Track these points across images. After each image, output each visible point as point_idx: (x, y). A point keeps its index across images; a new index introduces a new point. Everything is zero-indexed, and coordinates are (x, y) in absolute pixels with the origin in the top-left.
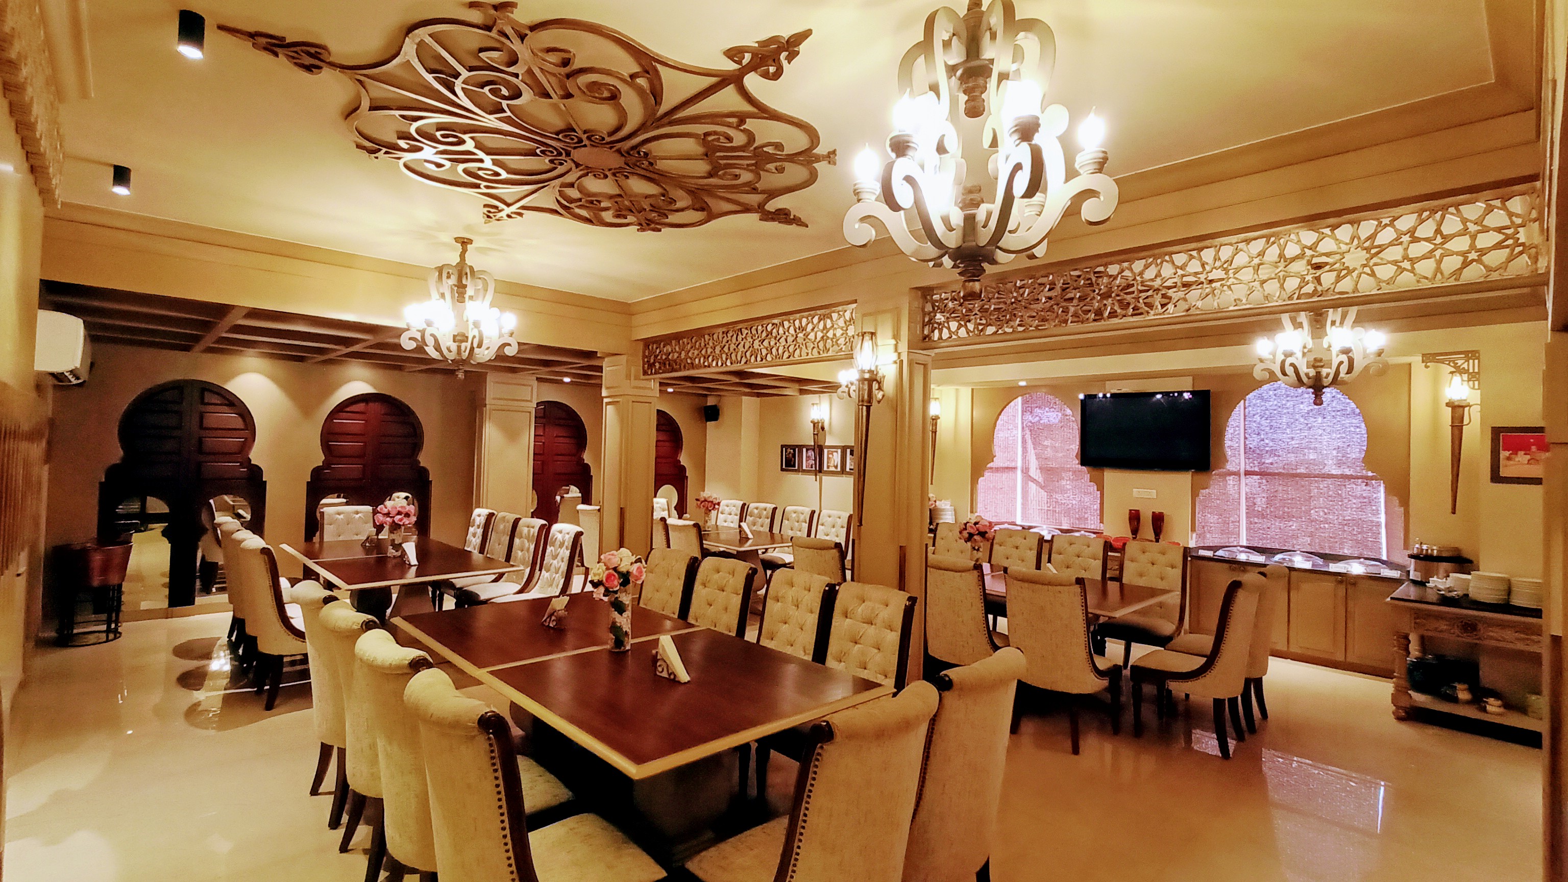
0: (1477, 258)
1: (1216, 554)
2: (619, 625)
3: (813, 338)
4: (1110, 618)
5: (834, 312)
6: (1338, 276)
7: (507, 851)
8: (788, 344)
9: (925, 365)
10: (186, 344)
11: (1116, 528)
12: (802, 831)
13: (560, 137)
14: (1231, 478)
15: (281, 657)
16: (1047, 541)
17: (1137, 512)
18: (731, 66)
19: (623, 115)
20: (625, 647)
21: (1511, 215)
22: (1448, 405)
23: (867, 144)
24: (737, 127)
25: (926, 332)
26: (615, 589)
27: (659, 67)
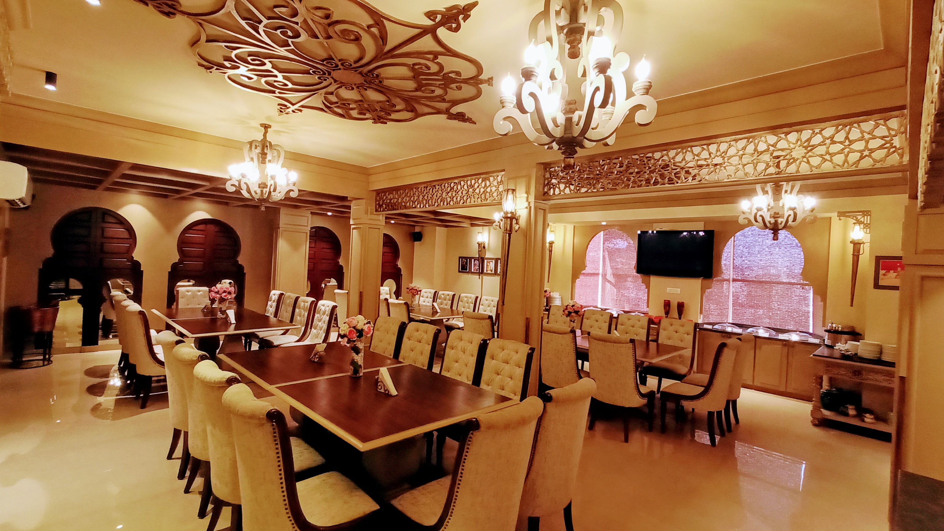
0: (868, 154)
1: (714, 327)
2: (356, 361)
3: (478, 192)
4: (650, 363)
5: (491, 176)
6: (788, 163)
7: (283, 492)
8: (463, 195)
9: (544, 210)
10: (93, 185)
11: (656, 311)
12: (460, 482)
13: (325, 63)
14: (725, 283)
15: (150, 377)
16: (615, 318)
17: (669, 301)
18: (429, 23)
19: (363, 51)
20: (359, 374)
21: (889, 129)
22: (851, 242)
23: (509, 73)
24: (433, 61)
25: (546, 190)
26: (354, 339)
27: (384, 21)
